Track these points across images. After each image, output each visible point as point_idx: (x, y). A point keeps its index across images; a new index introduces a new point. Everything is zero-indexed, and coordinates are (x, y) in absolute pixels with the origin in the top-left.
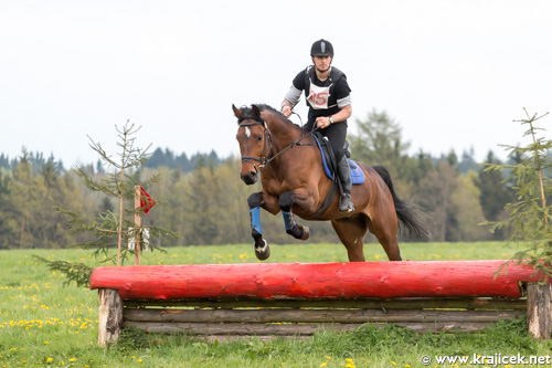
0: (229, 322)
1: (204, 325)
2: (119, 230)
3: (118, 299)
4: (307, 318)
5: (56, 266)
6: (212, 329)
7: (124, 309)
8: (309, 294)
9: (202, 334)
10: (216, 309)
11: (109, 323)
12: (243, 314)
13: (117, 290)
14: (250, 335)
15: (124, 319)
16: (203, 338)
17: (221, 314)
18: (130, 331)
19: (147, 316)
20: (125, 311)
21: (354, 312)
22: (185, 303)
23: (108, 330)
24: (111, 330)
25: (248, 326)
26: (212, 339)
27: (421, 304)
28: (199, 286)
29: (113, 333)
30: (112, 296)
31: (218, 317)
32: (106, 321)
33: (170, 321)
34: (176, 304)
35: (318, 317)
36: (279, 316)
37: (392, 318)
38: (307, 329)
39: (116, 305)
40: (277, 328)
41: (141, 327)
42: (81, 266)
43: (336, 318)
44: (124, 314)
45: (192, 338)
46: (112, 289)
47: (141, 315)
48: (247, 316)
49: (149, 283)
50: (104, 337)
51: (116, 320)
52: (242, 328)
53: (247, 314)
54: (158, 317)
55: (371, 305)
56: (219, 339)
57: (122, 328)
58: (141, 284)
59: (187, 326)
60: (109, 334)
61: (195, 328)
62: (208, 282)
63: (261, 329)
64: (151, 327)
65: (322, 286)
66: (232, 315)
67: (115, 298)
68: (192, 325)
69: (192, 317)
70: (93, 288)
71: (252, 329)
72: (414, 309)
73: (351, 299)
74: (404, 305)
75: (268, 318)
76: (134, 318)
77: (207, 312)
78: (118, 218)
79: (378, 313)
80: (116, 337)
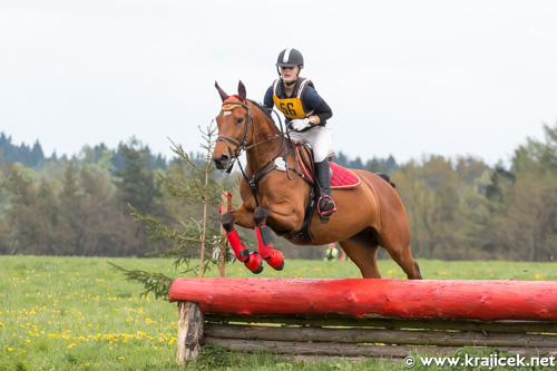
0: (318, 341)
1: (291, 344)
2: (202, 238)
3: (199, 313)
4: (402, 339)
5: (134, 275)
6: (299, 348)
7: (205, 324)
8: (403, 313)
9: (288, 354)
10: (304, 327)
11: (188, 338)
12: (333, 333)
13: (198, 303)
14: (340, 356)
15: (205, 335)
16: (288, 358)
17: (310, 333)
18: (210, 348)
19: (230, 333)
20: (206, 327)
21: (452, 335)
22: (271, 320)
23: (187, 346)
24: (190, 346)
25: (338, 346)
26: (299, 359)
27: (525, 328)
28: (285, 301)
29: (192, 349)
30: (192, 309)
31: (306, 336)
32: (185, 336)
33: (255, 339)
34: (261, 320)
35: (413, 338)
36: (372, 336)
37: (493, 342)
38: (401, 351)
39: (197, 320)
40: (369, 349)
41: (223, 343)
42: (161, 276)
43: (433, 340)
44: (205, 329)
45: (277, 357)
46: (192, 302)
47: (224, 332)
48: (337, 336)
49: (232, 296)
50: (182, 354)
51: (196, 336)
52: (332, 348)
53: (338, 333)
54: (241, 334)
55: (471, 327)
56: (306, 359)
57: (202, 344)
58: (224, 298)
59: (272, 344)
60: (188, 350)
61: (281, 346)
62: (295, 297)
63: (352, 349)
64: (234, 345)
65: (418, 305)
66: (320, 334)
67: (195, 312)
68: (278, 344)
69: (278, 335)
70: (172, 300)
71: (342, 349)
72: (518, 333)
73: (450, 320)
74: (507, 329)
75: (359, 338)
76: (216, 334)
77: (295, 330)
78: (202, 226)
79: (478, 336)
80: (195, 354)
